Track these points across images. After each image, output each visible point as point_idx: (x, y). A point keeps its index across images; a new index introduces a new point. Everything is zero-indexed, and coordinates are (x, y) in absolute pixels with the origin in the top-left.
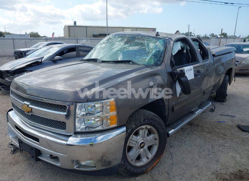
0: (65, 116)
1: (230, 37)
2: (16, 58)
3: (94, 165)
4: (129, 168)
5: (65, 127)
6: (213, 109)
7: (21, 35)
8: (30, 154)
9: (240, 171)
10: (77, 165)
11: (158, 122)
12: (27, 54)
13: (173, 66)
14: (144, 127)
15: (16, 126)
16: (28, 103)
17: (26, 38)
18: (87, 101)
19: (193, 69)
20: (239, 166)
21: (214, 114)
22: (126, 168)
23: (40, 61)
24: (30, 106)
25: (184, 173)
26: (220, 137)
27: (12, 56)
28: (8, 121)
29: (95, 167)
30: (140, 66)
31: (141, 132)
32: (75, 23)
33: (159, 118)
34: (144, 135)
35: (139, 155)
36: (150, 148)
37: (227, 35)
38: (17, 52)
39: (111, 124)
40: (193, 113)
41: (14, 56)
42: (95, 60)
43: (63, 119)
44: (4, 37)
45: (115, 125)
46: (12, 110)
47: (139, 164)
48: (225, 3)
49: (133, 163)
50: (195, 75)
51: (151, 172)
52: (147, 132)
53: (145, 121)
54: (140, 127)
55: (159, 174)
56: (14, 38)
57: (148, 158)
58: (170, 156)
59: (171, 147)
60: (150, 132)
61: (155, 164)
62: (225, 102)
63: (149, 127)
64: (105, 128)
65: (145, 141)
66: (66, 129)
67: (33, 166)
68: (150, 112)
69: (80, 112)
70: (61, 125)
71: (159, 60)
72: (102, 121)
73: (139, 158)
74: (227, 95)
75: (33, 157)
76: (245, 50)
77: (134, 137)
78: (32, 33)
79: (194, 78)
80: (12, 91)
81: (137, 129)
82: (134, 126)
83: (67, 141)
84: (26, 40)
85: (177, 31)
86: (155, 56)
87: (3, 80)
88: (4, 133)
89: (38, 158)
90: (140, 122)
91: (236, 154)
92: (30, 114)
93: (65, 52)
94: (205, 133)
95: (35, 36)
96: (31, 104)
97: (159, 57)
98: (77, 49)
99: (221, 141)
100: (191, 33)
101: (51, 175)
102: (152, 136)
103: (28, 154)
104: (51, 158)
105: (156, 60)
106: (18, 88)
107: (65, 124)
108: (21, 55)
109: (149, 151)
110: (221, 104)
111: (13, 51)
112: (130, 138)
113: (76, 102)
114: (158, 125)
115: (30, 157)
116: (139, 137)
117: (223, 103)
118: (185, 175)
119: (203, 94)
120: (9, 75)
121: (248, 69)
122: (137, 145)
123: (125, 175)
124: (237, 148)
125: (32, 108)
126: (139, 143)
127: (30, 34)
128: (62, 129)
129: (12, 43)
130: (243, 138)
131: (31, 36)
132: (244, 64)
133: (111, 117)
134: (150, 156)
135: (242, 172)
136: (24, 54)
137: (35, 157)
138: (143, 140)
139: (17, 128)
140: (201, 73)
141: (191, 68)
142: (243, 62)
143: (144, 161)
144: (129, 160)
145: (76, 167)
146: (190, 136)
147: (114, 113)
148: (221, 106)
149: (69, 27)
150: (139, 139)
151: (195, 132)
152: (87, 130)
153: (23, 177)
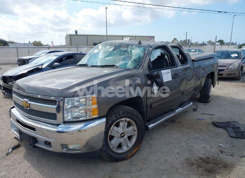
0: (55, 109)
1: (228, 44)
2: (19, 65)
3: (79, 149)
4: (110, 154)
5: (56, 117)
6: (195, 109)
7: (24, 44)
8: (28, 142)
9: (207, 158)
10: (66, 148)
11: (136, 116)
12: (29, 61)
13: (151, 70)
14: (124, 119)
15: (17, 120)
16: (27, 100)
17: (29, 47)
18: (73, 96)
19: (170, 72)
20: (208, 154)
21: (196, 113)
22: (108, 154)
23: (40, 67)
24: (29, 102)
25: (159, 160)
26: (197, 132)
27: (15, 64)
28: (10, 117)
29: (80, 150)
30: (121, 69)
31: (121, 124)
32: (76, 32)
33: (136, 112)
34: (124, 127)
35: (120, 143)
36: (130, 138)
37: (224, 42)
38: (21, 60)
39: (93, 115)
40: (173, 110)
41: (18, 63)
42: (85, 65)
43: (54, 111)
44: (8, 46)
45: (96, 116)
46: (14, 107)
47: (119, 151)
48: (219, 12)
49: (115, 150)
50: (173, 78)
51: (130, 159)
52: (126, 124)
53: (124, 114)
54: (120, 120)
55: (137, 160)
56: (18, 47)
57: (128, 146)
58: (150, 147)
59: (152, 140)
60: (129, 125)
61: (134, 152)
62: (209, 103)
63: (128, 119)
64: (88, 118)
65: (124, 131)
66: (56, 119)
67: (31, 155)
68: (129, 107)
69: (67, 106)
70: (53, 116)
71: (138, 65)
72: (86, 113)
73: (120, 146)
74: (210, 96)
75: (31, 144)
76: (233, 55)
77: (115, 128)
78: (35, 42)
79: (171, 80)
80: (14, 91)
81: (117, 121)
82: (114, 118)
83: (57, 128)
84: (30, 49)
85: (175, 39)
86: (135, 61)
87: (7, 85)
88: (7, 129)
89: (35, 145)
90: (120, 115)
91: (208, 145)
92: (28, 109)
93: (64, 59)
94: (184, 129)
95: (38, 45)
96: (30, 100)
97: (138, 62)
98: (74, 56)
99: (197, 135)
100: (189, 40)
101: (47, 161)
102: (131, 128)
103: (27, 142)
104: (45, 144)
105: (136, 64)
106: (19, 88)
107: (56, 115)
108: (24, 62)
109: (129, 141)
110: (204, 105)
111: (17, 59)
112: (112, 128)
113: (64, 97)
114: (135, 118)
115: (28, 145)
116: (119, 128)
117: (206, 104)
118: (159, 161)
119: (182, 94)
120: (12, 80)
121: (235, 74)
122: (118, 135)
123: (107, 160)
124: (210, 140)
125: (30, 104)
126: (119, 133)
127: (33, 43)
128: (53, 119)
129: (16, 51)
130: (217, 132)
131: (34, 45)
132: (231, 69)
133: (92, 109)
134: (130, 145)
135: (209, 158)
136: (26, 62)
137: (32, 145)
138: (123, 130)
139: (18, 121)
140: (179, 75)
141: (168, 71)
142: (230, 67)
143: (125, 149)
144: (111, 147)
145: (65, 151)
146: (170, 131)
147: (95, 106)
148: (204, 106)
149: (70, 35)
150: (120, 130)
151: (176, 128)
152: (74, 120)
153: (23, 163)
